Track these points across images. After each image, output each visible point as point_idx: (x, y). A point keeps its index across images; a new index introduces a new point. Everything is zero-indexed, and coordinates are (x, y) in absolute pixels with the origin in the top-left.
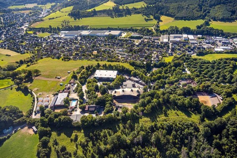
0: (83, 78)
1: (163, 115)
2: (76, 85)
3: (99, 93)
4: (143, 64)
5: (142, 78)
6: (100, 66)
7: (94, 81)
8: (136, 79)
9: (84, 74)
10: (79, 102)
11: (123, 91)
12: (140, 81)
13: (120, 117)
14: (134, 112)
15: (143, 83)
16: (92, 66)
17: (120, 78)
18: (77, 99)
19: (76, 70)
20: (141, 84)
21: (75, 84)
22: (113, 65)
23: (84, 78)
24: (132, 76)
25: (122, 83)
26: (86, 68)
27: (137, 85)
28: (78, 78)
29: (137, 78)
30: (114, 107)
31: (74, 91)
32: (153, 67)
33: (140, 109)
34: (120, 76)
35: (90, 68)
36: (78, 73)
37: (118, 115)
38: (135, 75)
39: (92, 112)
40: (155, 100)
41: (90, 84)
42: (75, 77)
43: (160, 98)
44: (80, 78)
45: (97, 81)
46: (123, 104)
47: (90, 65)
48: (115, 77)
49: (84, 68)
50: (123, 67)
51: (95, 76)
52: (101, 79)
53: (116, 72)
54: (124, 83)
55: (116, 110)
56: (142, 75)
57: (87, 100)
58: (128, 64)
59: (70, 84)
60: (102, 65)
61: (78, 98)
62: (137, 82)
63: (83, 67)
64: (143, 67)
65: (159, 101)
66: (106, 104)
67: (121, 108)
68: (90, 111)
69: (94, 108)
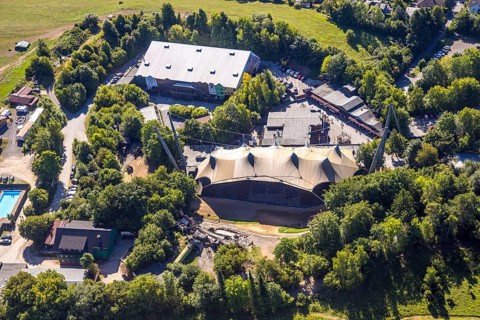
0: (78, 78)
1: (424, 305)
2: (39, 111)
3: (141, 161)
4: (402, 16)
5: (367, 95)
6: (178, 21)
7: (128, 99)
8: (337, 98)
9: (86, 59)
10: (28, 203)
11: (251, 160)
12: (358, 113)
13: (194, 299)
14: (275, 275)
15: (373, 122)
16: (136, 20)
17: (258, 90)
18: (26, 187)
19: (55, 37)
20: (359, 126)
21: (32, 108)
22: (235, 19)
23: (83, 77)
24: (324, 80)
25: (265, 116)
26: (107, 27)
27: (337, 128)
28: (57, 77)
29: (348, 94)
30: (182, 240)
31: (20, 143)
32: (451, 37)
33: (308, 260)
34: (256, 79)
35: (123, 31)
36: (62, 52)
37: (188, 286)
38: (340, 78)
39: (71, 259)
40: (391, 223)
41: (107, 114)
42: (40, 74)
43: (421, 212)
44: (67, 80)
45: (145, 97)
46: (240, 226)
47: (128, 15)
48: (233, 83)
49: (95, 30)
50: (284, 29)
51: (142, 71)
52: (165, 91)
53: (243, 56)
54: (274, 118)
55: (188, 259)
56: (372, 80)
57: (72, 194)
58: (323, 17)
59: (13, 105)
60: (184, 17)
61: (31, 179)
62: (343, 115)
63: (91, 25)
64: (398, 34)
65: (414, 230)
66: (142, 226)
67: (215, 247)
68: (65, 252)
69: (84, 239)
